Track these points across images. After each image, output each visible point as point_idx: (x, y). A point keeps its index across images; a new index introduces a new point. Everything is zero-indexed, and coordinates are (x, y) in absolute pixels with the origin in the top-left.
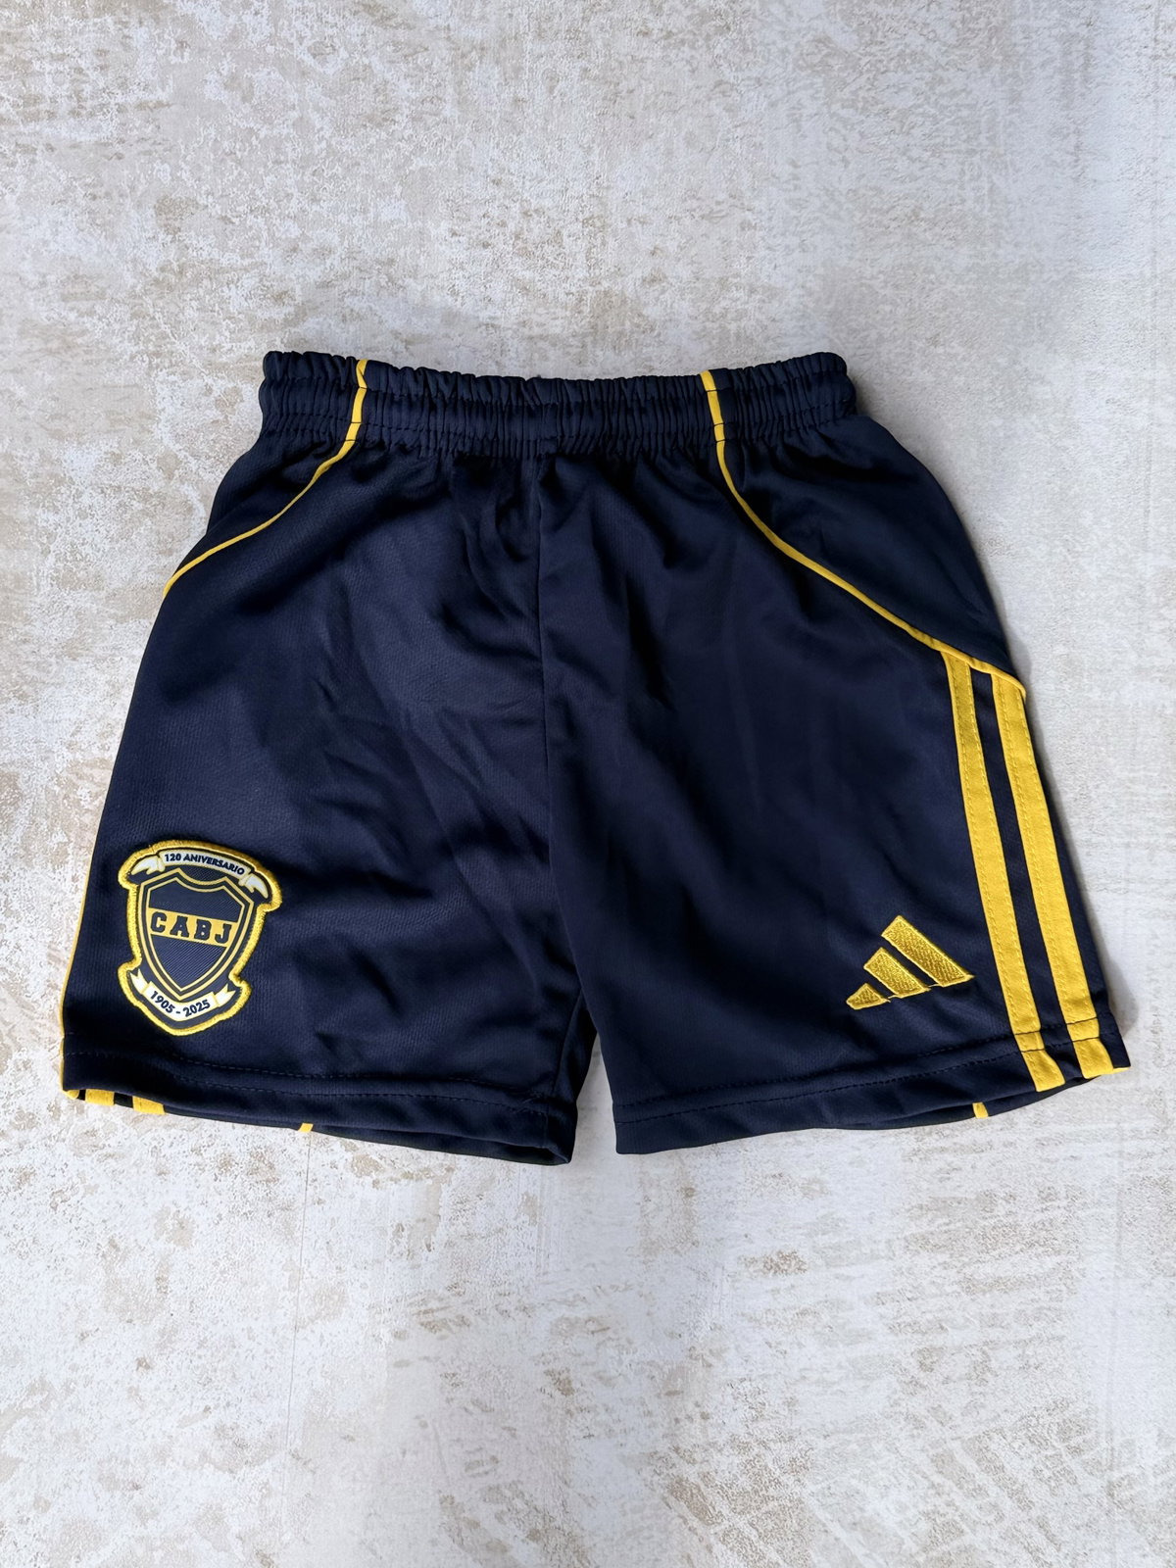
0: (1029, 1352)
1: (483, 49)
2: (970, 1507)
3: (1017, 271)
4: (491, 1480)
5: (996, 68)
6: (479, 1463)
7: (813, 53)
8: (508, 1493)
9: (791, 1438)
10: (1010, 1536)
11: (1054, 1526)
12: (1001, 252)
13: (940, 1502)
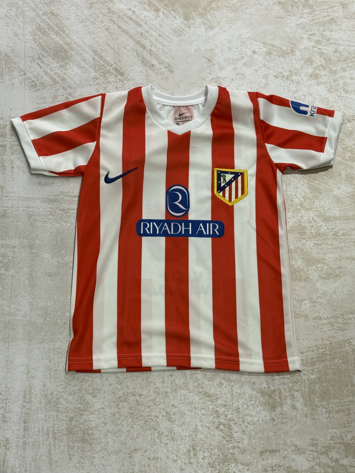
0: (44, 101)
1: (181, 388)
2: (57, 71)
3: (44, 341)
4: (163, 76)
5: (49, 392)
6: (165, 79)
7: (97, 393)
8: (159, 73)
9: (98, 84)
10: (48, 65)
11: (38, 67)
12: (48, 346)
13: (64, 72)
